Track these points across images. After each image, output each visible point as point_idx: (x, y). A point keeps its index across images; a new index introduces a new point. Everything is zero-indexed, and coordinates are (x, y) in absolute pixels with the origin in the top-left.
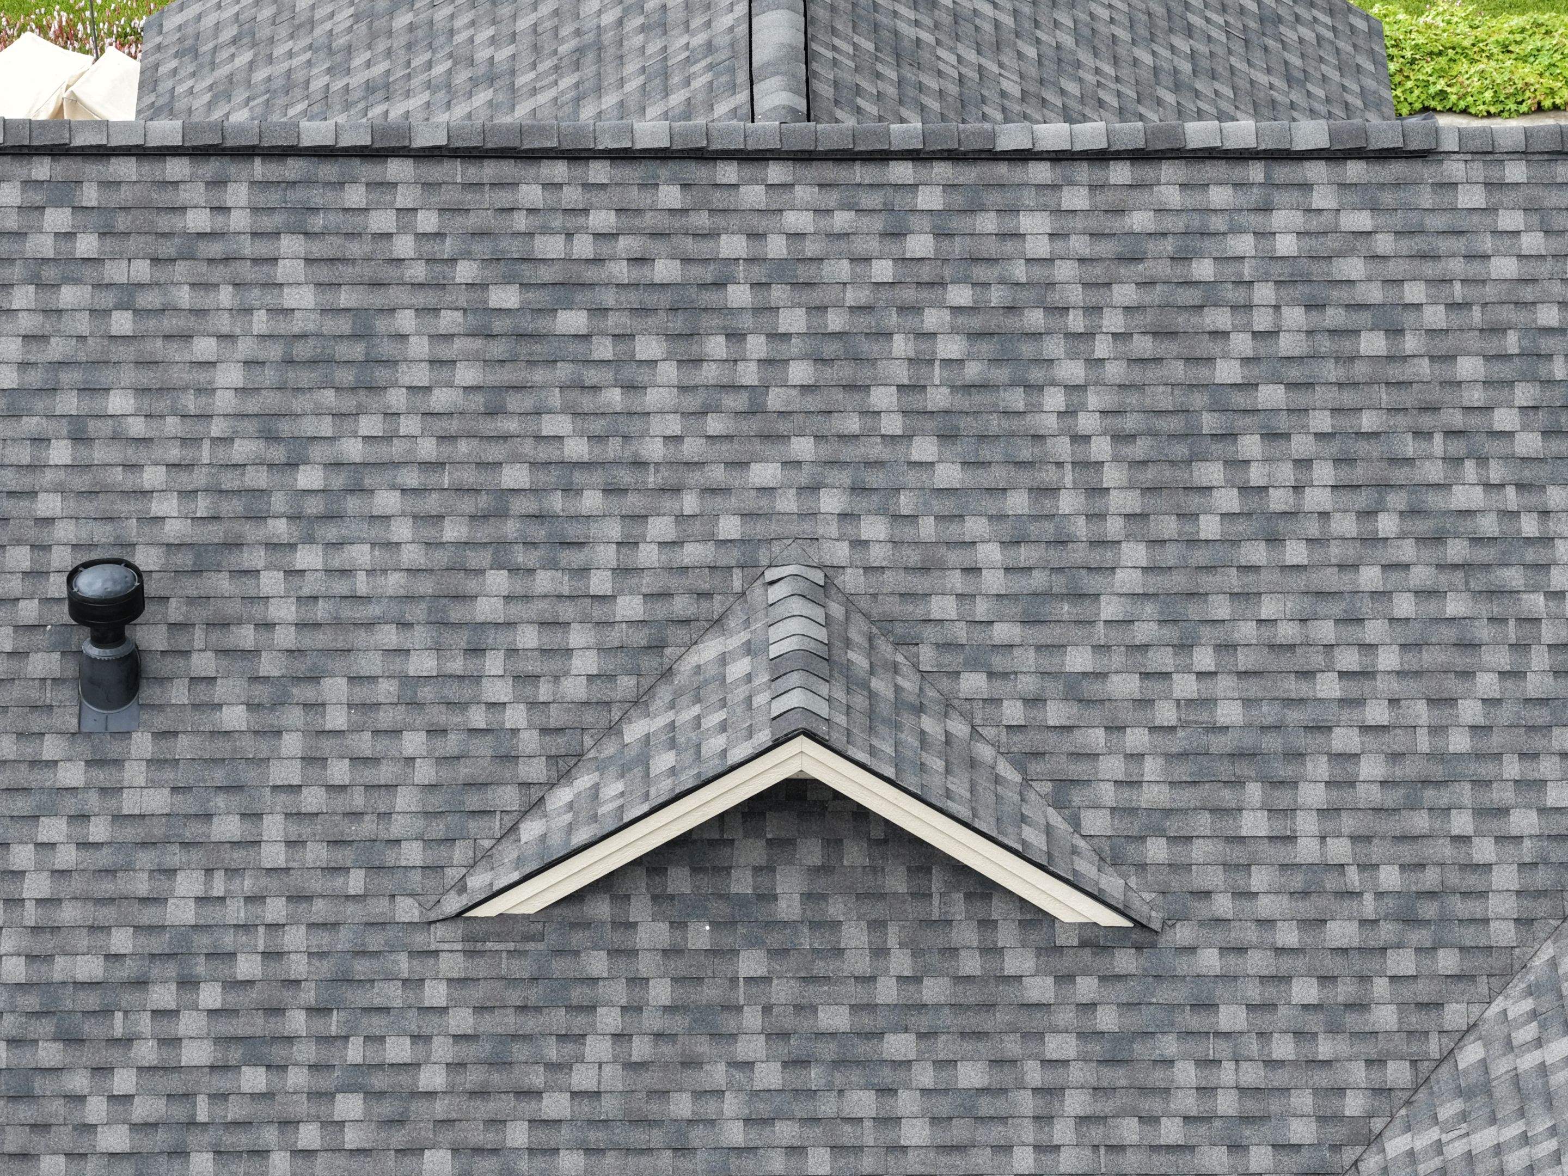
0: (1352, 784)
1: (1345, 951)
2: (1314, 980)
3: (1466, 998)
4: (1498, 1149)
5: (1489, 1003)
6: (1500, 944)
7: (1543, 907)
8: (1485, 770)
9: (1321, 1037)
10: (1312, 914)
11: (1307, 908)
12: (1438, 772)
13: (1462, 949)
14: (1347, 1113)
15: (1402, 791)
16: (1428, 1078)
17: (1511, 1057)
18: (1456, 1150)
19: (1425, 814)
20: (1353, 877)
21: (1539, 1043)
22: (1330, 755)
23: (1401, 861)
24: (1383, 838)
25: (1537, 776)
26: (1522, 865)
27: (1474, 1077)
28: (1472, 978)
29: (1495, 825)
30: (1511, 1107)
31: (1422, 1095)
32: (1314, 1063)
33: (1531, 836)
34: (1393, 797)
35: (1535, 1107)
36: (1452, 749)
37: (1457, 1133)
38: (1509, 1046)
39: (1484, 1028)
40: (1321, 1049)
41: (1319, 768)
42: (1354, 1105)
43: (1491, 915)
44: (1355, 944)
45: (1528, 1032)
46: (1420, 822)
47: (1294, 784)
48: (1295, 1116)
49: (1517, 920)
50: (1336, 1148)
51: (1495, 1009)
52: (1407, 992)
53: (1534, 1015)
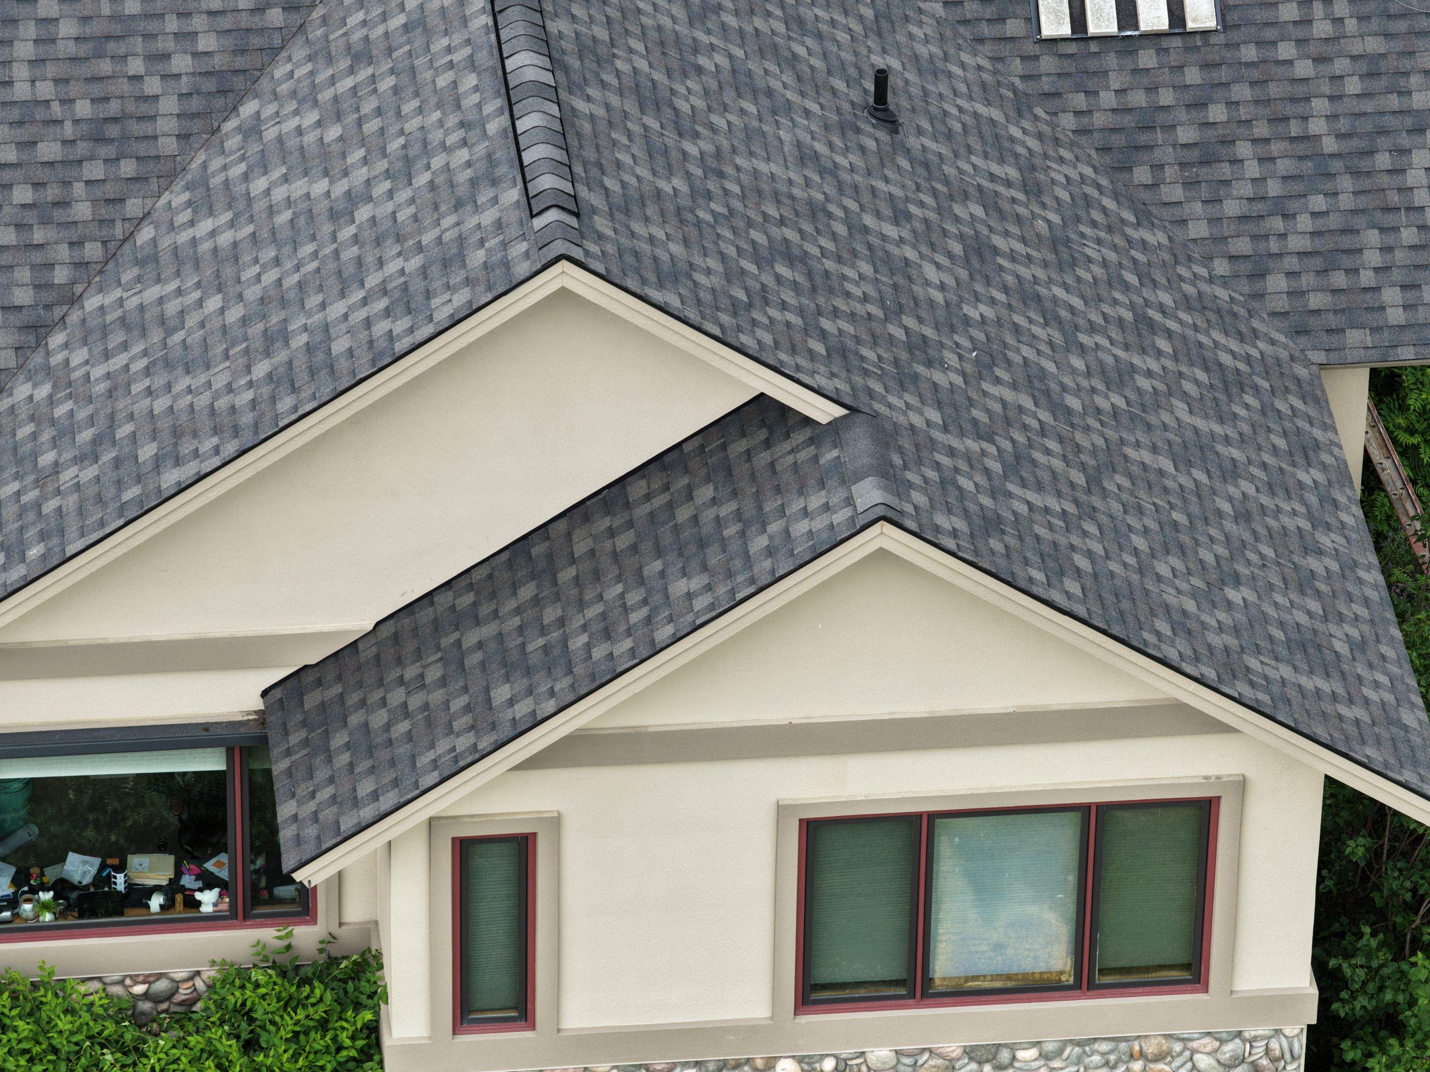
0: (53, 41)
1: (51, 164)
2: (29, 186)
3: (142, 193)
4: (161, 301)
5: (159, 197)
6: (166, 154)
7: (196, 125)
8: (152, 26)
9: (35, 227)
10: (26, 138)
11: (23, 134)
12: (117, 29)
13: (138, 158)
14: (56, 282)
15: (91, 45)
16: (115, 254)
17: (172, 234)
18: (133, 303)
19: (108, 60)
20: (56, 109)
21: (192, 223)
22: (36, 19)
23: (92, 96)
24: (78, 80)
25: (190, 29)
26: (181, 95)
27: (148, 250)
28: (146, 179)
29: (159, 67)
30: (171, 270)
31: (111, 266)
32: (31, 247)
33: (187, 74)
34: (84, 49)
35: (188, 267)
36: (127, 12)
37: (134, 291)
38: (172, 227)
39: (155, 215)
40: (36, 236)
41: (29, 30)
42: (61, 275)
43: (158, 132)
44: (59, 159)
45: (184, 217)
46: (105, 67)
47: (10, 43)
48: (18, 286)
49: (178, 136)
50: (48, 307)
51: (163, 201)
52: (98, 192)
53: (189, 203)
